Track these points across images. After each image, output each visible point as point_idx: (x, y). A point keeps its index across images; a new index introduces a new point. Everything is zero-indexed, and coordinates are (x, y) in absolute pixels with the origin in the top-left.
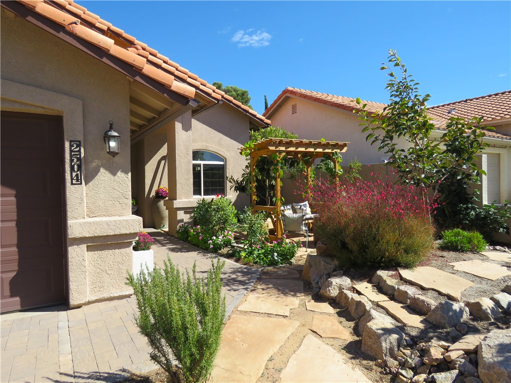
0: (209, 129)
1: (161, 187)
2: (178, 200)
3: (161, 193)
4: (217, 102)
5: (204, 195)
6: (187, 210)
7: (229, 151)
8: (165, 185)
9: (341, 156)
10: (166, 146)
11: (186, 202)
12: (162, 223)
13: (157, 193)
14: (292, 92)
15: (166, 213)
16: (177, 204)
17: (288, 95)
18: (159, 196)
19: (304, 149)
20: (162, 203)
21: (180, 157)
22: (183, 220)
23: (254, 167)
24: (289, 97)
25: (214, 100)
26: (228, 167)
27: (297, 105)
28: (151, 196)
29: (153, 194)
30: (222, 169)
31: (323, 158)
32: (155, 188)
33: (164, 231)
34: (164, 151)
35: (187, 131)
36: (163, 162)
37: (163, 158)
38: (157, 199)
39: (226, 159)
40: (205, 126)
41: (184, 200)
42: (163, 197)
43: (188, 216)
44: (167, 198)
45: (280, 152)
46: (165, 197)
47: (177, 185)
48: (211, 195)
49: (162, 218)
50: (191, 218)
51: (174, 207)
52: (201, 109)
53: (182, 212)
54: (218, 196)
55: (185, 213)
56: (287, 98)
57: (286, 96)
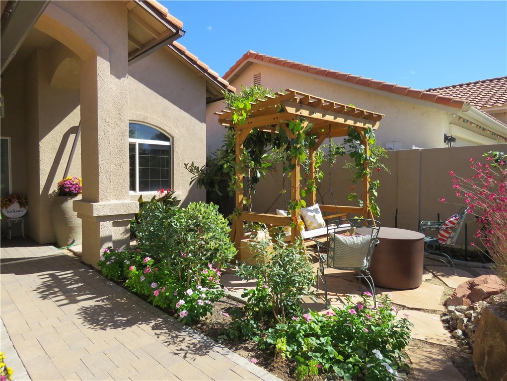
0: (148, 91)
1: (69, 177)
2: (101, 203)
3: (69, 187)
4: (175, 31)
5: (140, 190)
6: (117, 220)
7: (177, 126)
8: (76, 174)
9: (374, 136)
10: (77, 111)
11: (116, 206)
12: (70, 237)
13: (62, 187)
14: (257, 57)
15: (78, 222)
16: (99, 209)
17: (250, 60)
18: (65, 192)
19: (333, 117)
20: (69, 204)
21: (106, 124)
22: (111, 237)
23: (242, 147)
24: (251, 63)
25: (170, 27)
26: (176, 149)
27: (261, 75)
28: (51, 192)
29: (54, 188)
30: (167, 152)
31: (347, 137)
32: (58, 178)
33: (74, 253)
34: (74, 118)
35: (119, 77)
36: (72, 137)
37: (73, 130)
38: (62, 197)
39: (173, 138)
40: (142, 86)
41: (114, 202)
42: (72, 195)
43: (121, 229)
44: (79, 197)
45: (302, 118)
46: (76, 195)
47: (100, 174)
48: (151, 190)
49: (70, 229)
50: (126, 231)
51: (95, 215)
52: (142, 48)
53: (109, 224)
54: (162, 192)
55: (116, 224)
56: (250, 64)
57: (248, 62)
